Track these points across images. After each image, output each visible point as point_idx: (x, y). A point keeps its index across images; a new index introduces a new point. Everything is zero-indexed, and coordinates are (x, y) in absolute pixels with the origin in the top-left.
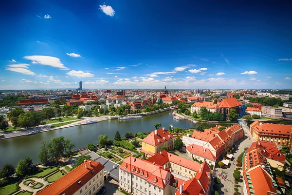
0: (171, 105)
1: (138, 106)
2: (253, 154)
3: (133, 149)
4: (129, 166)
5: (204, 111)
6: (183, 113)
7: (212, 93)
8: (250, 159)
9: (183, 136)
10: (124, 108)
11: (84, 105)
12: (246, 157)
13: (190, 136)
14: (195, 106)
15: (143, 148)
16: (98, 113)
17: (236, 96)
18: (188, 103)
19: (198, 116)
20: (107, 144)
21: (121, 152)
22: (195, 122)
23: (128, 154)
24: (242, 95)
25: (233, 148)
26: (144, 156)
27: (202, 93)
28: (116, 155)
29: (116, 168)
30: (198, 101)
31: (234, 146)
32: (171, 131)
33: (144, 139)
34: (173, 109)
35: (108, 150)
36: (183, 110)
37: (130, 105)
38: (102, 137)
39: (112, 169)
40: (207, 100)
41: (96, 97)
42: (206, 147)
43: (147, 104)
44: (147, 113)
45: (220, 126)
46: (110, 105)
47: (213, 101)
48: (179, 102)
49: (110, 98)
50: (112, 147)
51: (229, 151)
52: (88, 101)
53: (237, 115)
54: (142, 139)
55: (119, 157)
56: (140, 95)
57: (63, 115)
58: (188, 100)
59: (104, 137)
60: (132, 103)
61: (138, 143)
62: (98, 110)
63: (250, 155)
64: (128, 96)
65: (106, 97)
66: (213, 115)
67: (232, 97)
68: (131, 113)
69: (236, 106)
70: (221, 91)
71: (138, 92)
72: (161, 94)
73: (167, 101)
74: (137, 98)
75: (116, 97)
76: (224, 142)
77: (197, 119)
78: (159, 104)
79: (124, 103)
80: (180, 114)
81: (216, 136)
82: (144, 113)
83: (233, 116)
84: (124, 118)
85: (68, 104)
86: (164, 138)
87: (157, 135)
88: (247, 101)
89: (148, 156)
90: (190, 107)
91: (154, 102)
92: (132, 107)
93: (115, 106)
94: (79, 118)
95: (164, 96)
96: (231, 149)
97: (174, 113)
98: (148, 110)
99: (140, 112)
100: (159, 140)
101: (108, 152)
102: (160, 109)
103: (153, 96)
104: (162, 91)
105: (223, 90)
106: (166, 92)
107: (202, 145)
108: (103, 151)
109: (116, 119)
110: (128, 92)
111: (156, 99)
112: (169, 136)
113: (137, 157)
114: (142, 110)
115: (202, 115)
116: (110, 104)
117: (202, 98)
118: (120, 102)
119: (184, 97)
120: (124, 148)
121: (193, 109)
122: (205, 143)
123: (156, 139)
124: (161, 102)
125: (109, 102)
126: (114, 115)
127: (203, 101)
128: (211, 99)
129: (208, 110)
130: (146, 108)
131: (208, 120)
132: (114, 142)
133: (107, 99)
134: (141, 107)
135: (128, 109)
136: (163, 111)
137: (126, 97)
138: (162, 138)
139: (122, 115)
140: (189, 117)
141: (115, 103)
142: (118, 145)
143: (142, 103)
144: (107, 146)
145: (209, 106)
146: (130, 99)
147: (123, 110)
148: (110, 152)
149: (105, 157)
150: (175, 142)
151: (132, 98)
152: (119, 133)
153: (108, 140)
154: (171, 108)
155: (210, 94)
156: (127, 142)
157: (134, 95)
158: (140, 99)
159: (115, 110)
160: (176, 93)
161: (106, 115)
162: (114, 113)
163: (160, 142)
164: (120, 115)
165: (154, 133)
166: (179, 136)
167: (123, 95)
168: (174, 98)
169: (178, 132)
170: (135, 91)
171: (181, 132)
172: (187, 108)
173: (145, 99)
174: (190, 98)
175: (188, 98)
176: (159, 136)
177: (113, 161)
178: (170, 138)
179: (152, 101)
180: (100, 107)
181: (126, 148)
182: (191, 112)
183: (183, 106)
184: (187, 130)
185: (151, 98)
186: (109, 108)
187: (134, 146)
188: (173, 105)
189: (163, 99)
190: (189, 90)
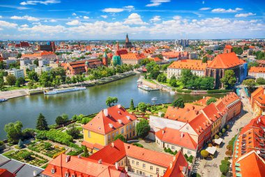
0: (136, 67)
1: (79, 69)
2: (248, 136)
3: (70, 142)
4: (59, 170)
5: (188, 75)
6: (155, 79)
8: (243, 143)
9: (150, 116)
10: (54, 74)
12: (238, 140)
13: (163, 116)
14: (175, 68)
15: (86, 139)
16: (5, 84)
17: (238, 50)
18: (164, 63)
19: (178, 83)
20: (22, 137)
21: (49, 148)
22: (172, 93)
23: (60, 151)
24: (246, 48)
25: (224, 130)
26: (87, 151)
27: (187, 46)
28: (39, 154)
29: (38, 175)
30: (179, 59)
31: (225, 127)
32: (134, 109)
34: (139, 73)
35: (24, 147)
36: (155, 76)
37: (65, 68)
38: (12, 125)
40: (194, 57)
42: (184, 130)
43: (94, 66)
44: (94, 81)
45: (208, 98)
46: (28, 70)
47: (202, 58)
49: (28, 56)
50: (33, 141)
51: (218, 134)
53: (234, 79)
54: (85, 123)
55: (45, 157)
56: (83, 50)
58: (164, 58)
59: (15, 125)
60: (68, 65)
61: (78, 131)
62: (5, 78)
63: (243, 137)
64: (62, 53)
65: (20, 56)
66: (201, 81)
67: (229, 50)
68: (68, 83)
69: (234, 65)
70: (217, 42)
71: (79, 44)
72: (119, 47)
74: (77, 56)
75: (38, 55)
76: (212, 121)
77: (176, 89)
78: (115, 65)
79: (54, 66)
80: (150, 81)
81: (200, 113)
82: (89, 82)
83: (230, 82)
84: (55, 91)
86: (120, 121)
87: (108, 116)
88: (252, 58)
89: (94, 151)
90: (165, 69)
91: (108, 63)
92: (68, 71)
93: (38, 70)
95: (125, 52)
96: (221, 131)
97: (140, 80)
98: (97, 76)
99: (83, 81)
100: (111, 126)
101: (25, 151)
102: (117, 75)
103: (107, 51)
104: (122, 42)
105: (220, 40)
106: (129, 44)
107: (178, 128)
108: (16, 150)
109: (41, 93)
110: (61, 46)
111: (111, 57)
112: (128, 118)
113: (76, 155)
114: (87, 77)
115: (183, 82)
116: (28, 67)
117: (186, 54)
118: (46, 64)
119: (158, 53)
120: (54, 141)
121: (170, 73)
122: (182, 124)
123: (106, 124)
124: (118, 62)
125: (26, 63)
126: (36, 88)
127: (188, 58)
128: (200, 55)
129: (193, 73)
130: (92, 73)
131: (192, 89)
132: (35, 133)
133: (22, 58)
134: (85, 71)
135: (61, 75)
136: (122, 76)
137: (58, 54)
138: (116, 121)
139: (50, 86)
140: (164, 85)
141: (38, 65)
142: (42, 137)
143: (86, 64)
144: (22, 140)
145: (195, 66)
146: (66, 57)
147: (51, 77)
148: (28, 150)
149: (19, 159)
150: (137, 126)
151: (70, 56)
152: (43, 117)
153: (24, 131)
154: (135, 71)
155: (200, 47)
156: (58, 131)
157: (73, 51)
158: (83, 58)
159: (37, 77)
160: (146, 47)
161: (20, 87)
162: (35, 84)
163: (113, 128)
164: (46, 86)
165: (103, 114)
166: (146, 116)
167: (52, 51)
168: (140, 55)
169: (144, 109)
170: (75, 43)
171: (150, 110)
172: (161, 71)
173: (92, 58)
174: (167, 53)
175: (163, 53)
176: (111, 118)
177: (33, 164)
178: (131, 120)
179: (104, 61)
180: (7, 73)
181: (57, 141)
182: (167, 77)
183: (154, 69)
184: (159, 107)
185: (102, 56)
186: (25, 75)
187: (71, 137)
188: (139, 67)
189: (123, 56)
190: (167, 41)
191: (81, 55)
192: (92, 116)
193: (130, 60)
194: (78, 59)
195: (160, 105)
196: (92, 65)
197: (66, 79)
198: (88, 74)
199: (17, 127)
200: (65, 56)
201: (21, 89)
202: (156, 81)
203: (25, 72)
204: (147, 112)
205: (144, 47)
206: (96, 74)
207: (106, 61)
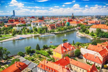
0: (76, 27)
1: (53, 27)
3: (48, 56)
4: (43, 66)
5: (99, 31)
9: (81, 48)
10: (43, 29)
11: (16, 26)
13: (87, 48)
14: (93, 28)
15: (54, 55)
16: (26, 32)
19: (94, 34)
20: (31, 52)
21: (40, 57)
22: (92, 39)
23: (44, 59)
26: (54, 60)
27: (100, 18)
28: (36, 59)
29: (36, 67)
30: (96, 24)
32: (74, 44)
34: (77, 29)
35: (31, 56)
36: (84, 31)
37: (47, 27)
38: (27, 47)
39: (33, 67)
40: (103, 23)
41: (24, 21)
42: (96, 55)
44: (58, 32)
46: (34, 27)
47: (107, 24)
48: (82, 25)
49: (34, 22)
50: (34, 54)
52: (19, 24)
54: (54, 49)
55: (38, 60)
56: (54, 20)
57: (3, 33)
58: (89, 23)
59: (29, 47)
60: (49, 25)
61: (51, 52)
62: (26, 30)
64: (46, 21)
65: (31, 22)
66: (105, 34)
68: (48, 32)
71: (53, 17)
74: (52, 22)
75: (38, 22)
77: (93, 37)
78: (67, 26)
79: (43, 26)
81: (104, 48)
82: (56, 32)
84: (43, 35)
85: (6, 26)
86: (68, 49)
87: (63, 47)
89: (57, 60)
90: (89, 28)
91: (64, 25)
92: (48, 28)
93: (37, 27)
94: (13, 35)
97: (77, 32)
98: (59, 30)
99: (54, 32)
100: (64, 50)
101: (32, 57)
102: (68, 30)
103: (64, 20)
104: (70, 16)
106: (73, 17)
108: (29, 57)
109: (38, 36)
110: (46, 18)
111: (66, 23)
112: (72, 48)
113: (50, 61)
114: (55, 30)
115: (97, 34)
116: (34, 26)
117: (99, 22)
118: (40, 25)
119: (86, 21)
120: (42, 55)
121: (91, 30)
122: (96, 52)
123: (62, 50)
124: (69, 25)
125: (33, 25)
126: (36, 34)
127: (100, 24)
128: (106, 22)
129: (102, 30)
130: (58, 29)
131: (101, 37)
132: (35, 51)
133: (32, 23)
135: (46, 29)
136: (70, 31)
137: (45, 21)
138: (66, 49)
139: (41, 33)
140: (88, 35)
141: (37, 25)
142: (38, 53)
143: (55, 25)
145: (103, 27)
146: (48, 23)
148: (33, 57)
149: (29, 60)
150: (75, 51)
151: (49, 22)
152: (38, 45)
153: (31, 50)
154: (75, 29)
155: (106, 19)
156: (44, 51)
157: (50, 20)
158: (54, 23)
159: (37, 30)
160: (81, 18)
161: (31, 33)
162: (36, 32)
163: (65, 52)
164: (40, 33)
165: (61, 45)
166: (79, 48)
167: (43, 20)
168: (78, 22)
169: (79, 45)
171: (81, 45)
172: (87, 29)
173: (58, 23)
174: (90, 21)
176: (64, 47)
177: (34, 63)
178: (72, 49)
179: (63, 24)
180: (27, 28)
181: (43, 55)
182: (90, 32)
183: (84, 28)
184: (85, 44)
185: (62, 22)
186: (33, 29)
187: (48, 54)
188: (77, 27)
189: (70, 22)
190: (90, 16)
191: (53, 22)
192: (57, 46)
193: (73, 24)
194: (53, 23)
195: (85, 43)
196: (58, 26)
197: (48, 31)
198: (56, 29)
199: (29, 48)
200: (47, 22)
201: (31, 34)
202: (84, 33)
204: (80, 46)
205: (80, 19)
206: (59, 29)
207: (64, 24)
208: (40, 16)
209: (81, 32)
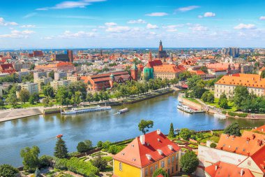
0: (174, 82)
1: (103, 85)
5: (243, 92)
6: (200, 98)
7: (258, 55)
9: (199, 147)
10: (73, 90)
13: (213, 146)
14: (224, 84)
15: (116, 172)
16: (18, 100)
18: (210, 78)
19: (229, 104)
20: (40, 166)
22: (223, 117)
27: (237, 56)
30: (229, 73)
32: (175, 136)
33: (119, 155)
34: (177, 89)
36: (200, 94)
37: (86, 82)
38: (28, 150)
40: (248, 71)
41: (11, 65)
42: (244, 165)
43: (121, 81)
44: (122, 99)
46: (42, 84)
47: (260, 73)
48: (190, 76)
49: (42, 67)
50: (51, 170)
54: (114, 153)
56: (106, 60)
58: (209, 71)
60: (89, 78)
61: (105, 162)
62: (17, 93)
64: (80, 64)
65: (33, 67)
66: (259, 101)
68: (89, 101)
72: (151, 57)
73: (165, 73)
74: (99, 68)
75: (53, 66)
77: (227, 111)
78: (147, 79)
79: (72, 79)
80: (193, 100)
82: (115, 100)
84: (74, 110)
86: (160, 152)
87: (146, 144)
90: (212, 84)
91: (138, 76)
92: (89, 86)
93: (53, 84)
95: (159, 63)
97: (180, 99)
98: (124, 92)
99: (107, 98)
100: (148, 157)
102: (150, 91)
103: (136, 62)
106: (163, 53)
107: (236, 163)
109: (57, 112)
110: (80, 55)
111: (142, 69)
112: (170, 147)
114: (112, 93)
115: (237, 103)
116: (43, 80)
117: (237, 66)
118: (63, 76)
119: (201, 65)
120: (76, 173)
121: (218, 91)
122: (242, 158)
123: (142, 154)
124: (151, 76)
125: (40, 76)
126: (52, 105)
127: (240, 72)
128: (255, 68)
129: (250, 91)
130: (119, 88)
131: (249, 112)
132: (54, 161)
133: (35, 70)
134: (109, 87)
135: (81, 90)
136: (157, 94)
137: (76, 65)
138: (154, 150)
139: (68, 103)
140: (212, 106)
141: (53, 78)
142: (62, 167)
143: (111, 78)
144: (39, 169)
145: (252, 83)
146: (85, 69)
147: (70, 93)
150: (182, 158)
151: (90, 67)
152: (63, 142)
154: (172, 87)
155: (254, 58)
156: (81, 161)
157: (93, 61)
158: (106, 70)
159: (52, 93)
160: (184, 56)
161: (34, 104)
162: (51, 101)
163: (152, 160)
164: (63, 104)
165: (139, 141)
166: (190, 146)
167: (69, 61)
168: (179, 67)
169: (188, 137)
170: (95, 52)
171: (195, 139)
172: (206, 88)
173: (117, 70)
174: (212, 65)
175: (208, 65)
176: (148, 147)
178: (173, 150)
179: (133, 74)
180: (20, 87)
181: (79, 174)
182: (215, 96)
183: (198, 84)
184: (207, 134)
185: (129, 67)
186: (40, 90)
187: (97, 169)
188: (177, 82)
189: (156, 68)
190: (210, 49)
191: (103, 67)
192: (123, 144)
194: (101, 71)
195: (207, 132)
196: (118, 78)
197: (88, 97)
198: (113, 90)
199: (34, 152)
200: (84, 67)
201: (35, 107)
202: (200, 101)
203: (39, 87)
204: (191, 141)
205: (182, 57)
206: (124, 90)
207: (136, 74)
208: (59, 50)
209: (192, 97)
